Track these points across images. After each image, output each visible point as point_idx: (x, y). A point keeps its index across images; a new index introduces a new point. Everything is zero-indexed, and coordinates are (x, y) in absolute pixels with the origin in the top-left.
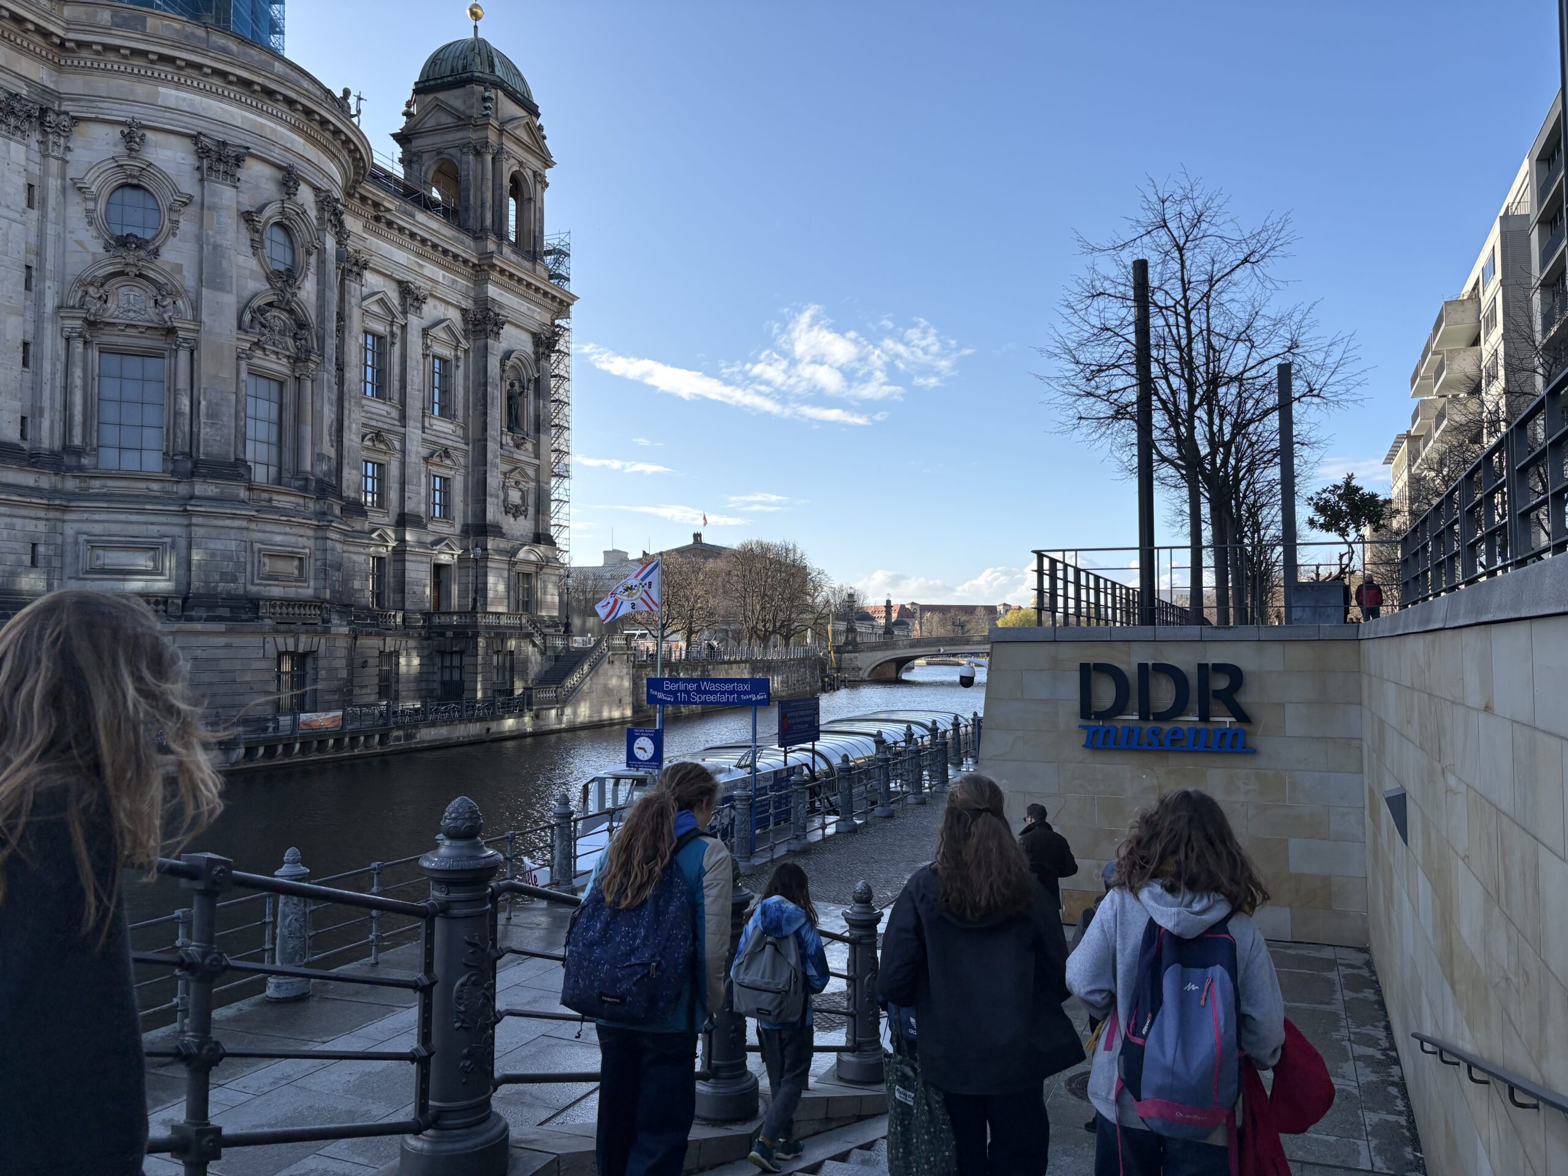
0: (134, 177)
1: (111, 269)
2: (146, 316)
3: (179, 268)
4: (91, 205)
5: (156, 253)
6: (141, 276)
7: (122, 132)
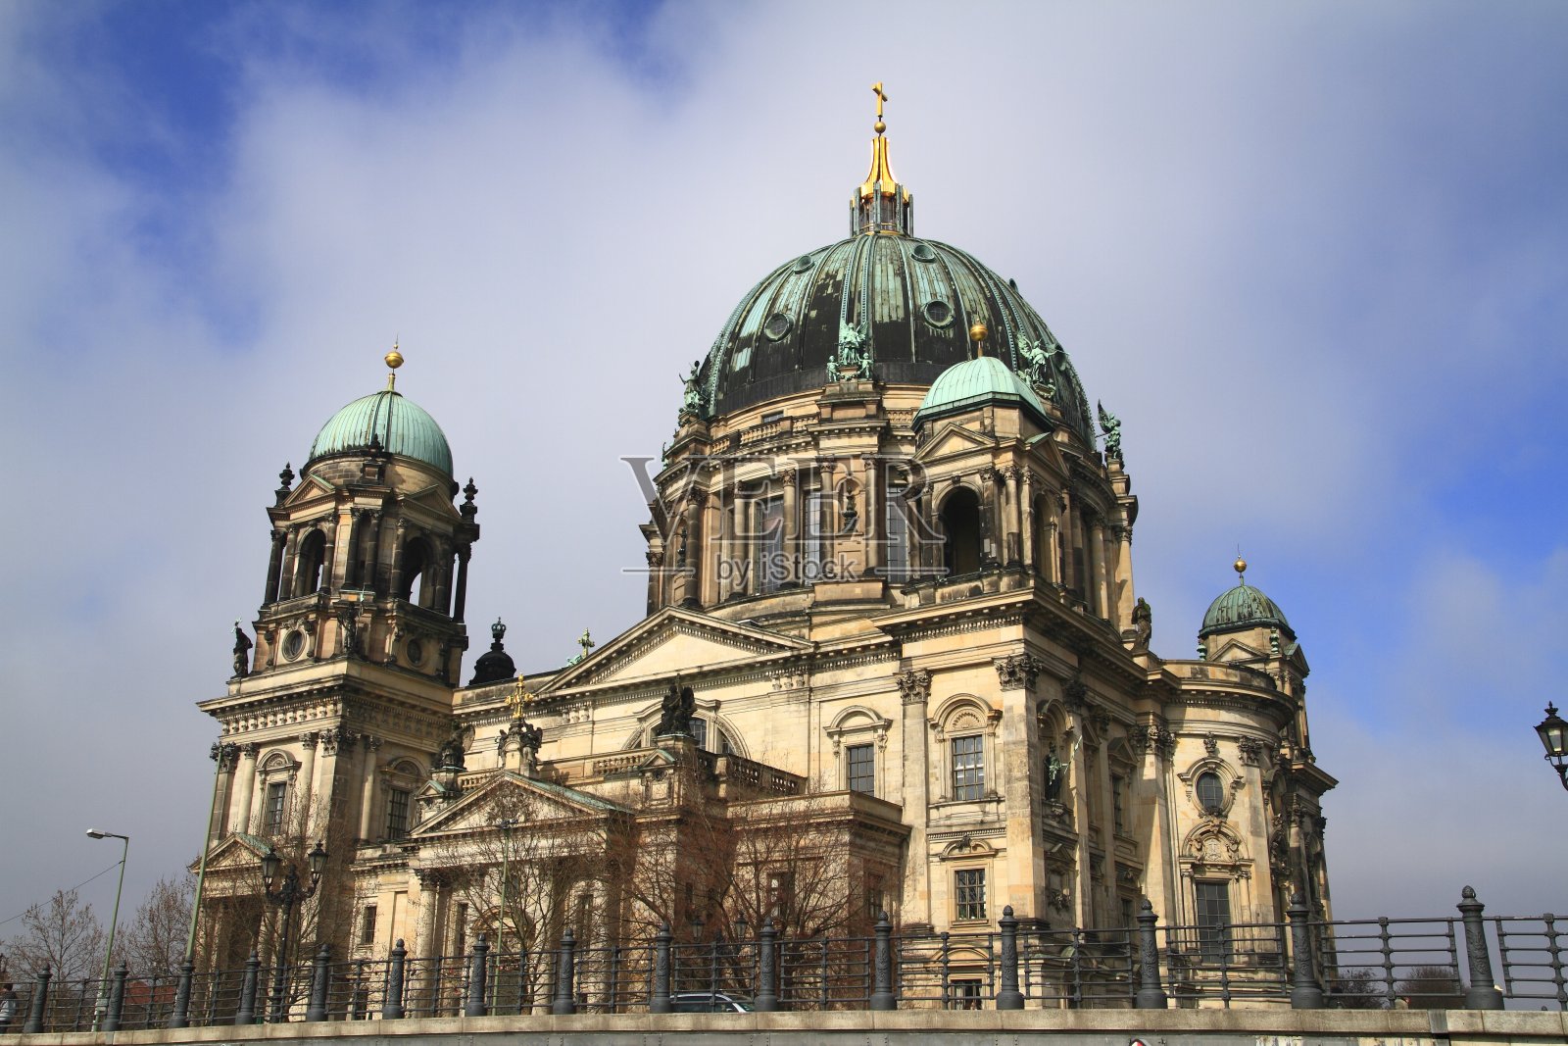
0: (1210, 769)
1: (1203, 829)
2: (1222, 858)
3: (1237, 823)
4: (1189, 789)
5: (1226, 817)
6: (1220, 832)
7: (1205, 743)
